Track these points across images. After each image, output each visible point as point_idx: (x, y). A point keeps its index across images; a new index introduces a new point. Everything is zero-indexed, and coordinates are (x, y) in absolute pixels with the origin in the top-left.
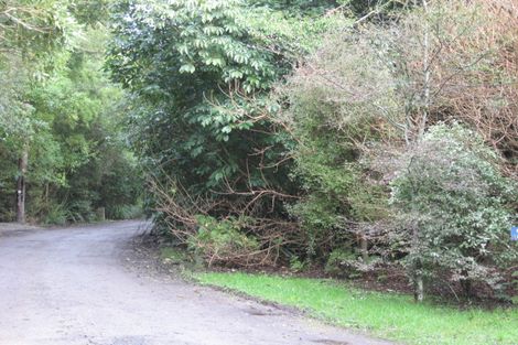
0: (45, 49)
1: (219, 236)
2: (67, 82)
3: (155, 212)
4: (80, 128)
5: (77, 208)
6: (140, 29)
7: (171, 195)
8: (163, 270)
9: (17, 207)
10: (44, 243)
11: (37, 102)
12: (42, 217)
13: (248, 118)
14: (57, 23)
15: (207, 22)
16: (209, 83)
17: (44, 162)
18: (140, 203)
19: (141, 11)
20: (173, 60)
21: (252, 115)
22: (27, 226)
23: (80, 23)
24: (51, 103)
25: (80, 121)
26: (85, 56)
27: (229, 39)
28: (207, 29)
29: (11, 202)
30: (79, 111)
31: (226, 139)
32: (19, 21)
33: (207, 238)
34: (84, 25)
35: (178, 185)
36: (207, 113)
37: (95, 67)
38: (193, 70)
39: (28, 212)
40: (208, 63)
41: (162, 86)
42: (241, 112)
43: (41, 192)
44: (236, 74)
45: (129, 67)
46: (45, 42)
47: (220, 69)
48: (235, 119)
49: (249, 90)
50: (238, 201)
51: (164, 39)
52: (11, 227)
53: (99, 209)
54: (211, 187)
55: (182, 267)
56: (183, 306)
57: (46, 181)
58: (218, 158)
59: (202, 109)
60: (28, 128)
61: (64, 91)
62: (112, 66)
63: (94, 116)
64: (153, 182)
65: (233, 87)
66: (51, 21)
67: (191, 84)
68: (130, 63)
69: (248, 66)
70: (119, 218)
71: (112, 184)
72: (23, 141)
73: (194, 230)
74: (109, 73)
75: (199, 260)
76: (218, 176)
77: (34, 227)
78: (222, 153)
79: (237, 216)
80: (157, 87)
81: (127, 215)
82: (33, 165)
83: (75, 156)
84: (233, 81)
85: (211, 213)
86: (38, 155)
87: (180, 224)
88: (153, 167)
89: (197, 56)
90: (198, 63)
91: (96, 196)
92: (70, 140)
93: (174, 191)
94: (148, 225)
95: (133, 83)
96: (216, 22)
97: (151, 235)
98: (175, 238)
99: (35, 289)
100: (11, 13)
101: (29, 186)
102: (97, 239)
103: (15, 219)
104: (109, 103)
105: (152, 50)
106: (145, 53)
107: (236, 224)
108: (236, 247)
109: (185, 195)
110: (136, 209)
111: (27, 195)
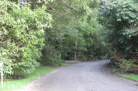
0: (81, 15)
1: (128, 64)
2: (87, 24)
3: (111, 58)
4: (90, 36)
5: (90, 57)
6: (106, 9)
7: (115, 53)
8: (113, 73)
9: (74, 56)
10: (81, 66)
11: (79, 29)
12: (81, 59)
13: (136, 33)
14: (84, 8)
15: (124, 7)
16: (125, 24)
17: (81, 45)
18: (106, 55)
19: (106, 5)
20: (115, 18)
21: (137, 32)
22: (77, 61)
23: (90, 8)
24: (83, 29)
25: (90, 34)
26: (92, 17)
27: (130, 12)
28: (124, 9)
29: (73, 55)
30: (90, 31)
31: (130, 38)
32: (74, 8)
33: (125, 65)
34: (91, 9)
35: (117, 50)
36: (124, 32)
37: (94, 20)
38: (120, 20)
39: (77, 58)
40: (124, 18)
41: (112, 25)
42: (134, 31)
43: (80, 52)
44: (132, 21)
45: (103, 20)
46: (81, 14)
47: (128, 20)
48: (132, 33)
49: (136, 25)
50: (133, 55)
51: (113, 12)
52: (73, 61)
53: (96, 57)
54: (126, 51)
55: (118, 73)
56: (118, 83)
57: (82, 50)
58: (127, 44)
59: (123, 30)
60: (77, 36)
61: (86, 26)
62: (99, 20)
63: (94, 33)
64: (110, 50)
65: (132, 24)
66: (83, 8)
67: (120, 24)
68: (103, 19)
69: (136, 19)
70: (101, 59)
71: (99, 50)
72: (75, 39)
73: (121, 63)
74: (98, 21)
75: (122, 71)
76: (128, 48)
77: (78, 62)
78: (129, 42)
79: (133, 59)
80: (111, 25)
81: (103, 58)
82: (78, 45)
83: (89, 43)
84: (131, 23)
85: (126, 58)
86: (79, 43)
87: (117, 61)
88: (110, 46)
89: (121, 16)
90: (122, 18)
91: (95, 53)
92: (88, 39)
93: (116, 52)
94: (108, 61)
95: (104, 24)
96: (126, 7)
97: (109, 64)
98: (116, 65)
99: (79, 78)
100: (72, 6)
101: (77, 51)
102: (95, 65)
103: (74, 60)
104: (98, 29)
105: (109, 15)
106: (108, 16)
107: (133, 61)
108: (133, 67)
109: (119, 53)
110: (105, 57)
111: (77, 53)
